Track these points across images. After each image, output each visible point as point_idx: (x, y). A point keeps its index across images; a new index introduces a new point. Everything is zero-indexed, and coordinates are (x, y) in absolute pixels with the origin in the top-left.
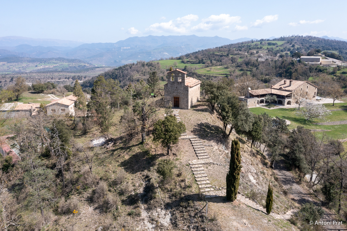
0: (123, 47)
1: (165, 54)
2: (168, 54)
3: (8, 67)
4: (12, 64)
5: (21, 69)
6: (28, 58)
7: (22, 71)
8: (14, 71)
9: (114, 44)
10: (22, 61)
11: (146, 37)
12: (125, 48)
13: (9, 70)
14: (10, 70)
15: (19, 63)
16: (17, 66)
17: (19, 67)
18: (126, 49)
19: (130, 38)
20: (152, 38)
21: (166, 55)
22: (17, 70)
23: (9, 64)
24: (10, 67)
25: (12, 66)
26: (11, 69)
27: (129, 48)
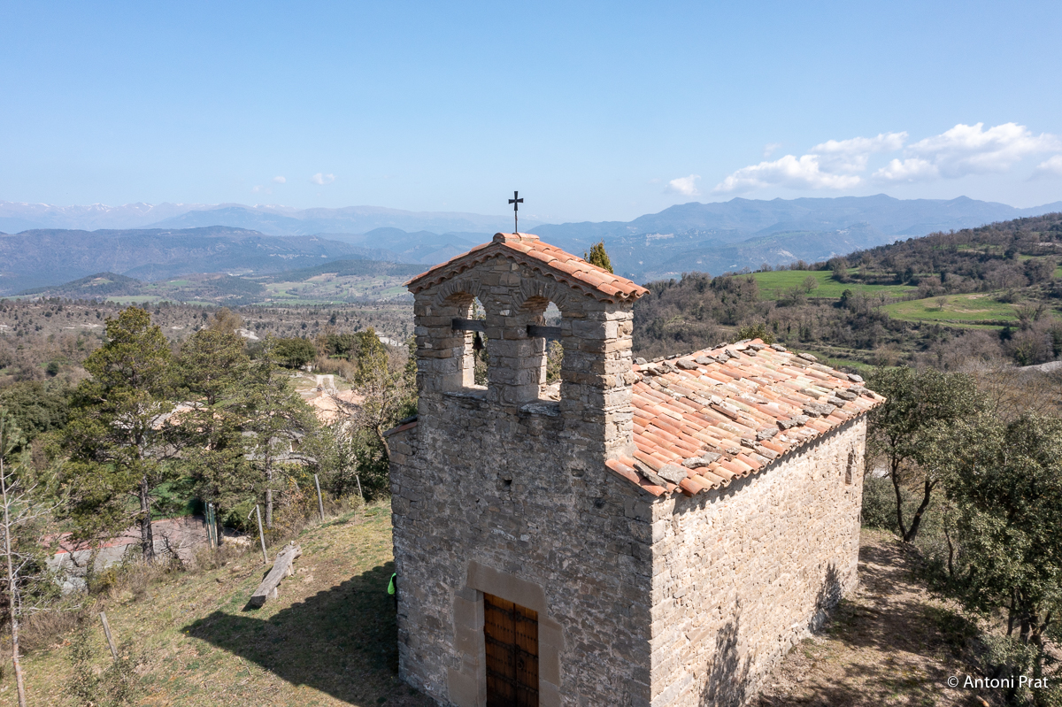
0: (653, 234)
1: (781, 256)
2: (791, 255)
3: (337, 287)
4: (349, 279)
5: (368, 292)
6: (389, 263)
7: (371, 298)
8: (352, 297)
9: (626, 224)
10: (373, 273)
11: (725, 203)
12: (658, 236)
13: (338, 295)
14: (342, 294)
15: (367, 277)
16: (360, 286)
17: (365, 286)
18: (662, 241)
19: (675, 207)
20: (743, 207)
21: (787, 258)
22: (358, 294)
23: (342, 280)
24: (343, 286)
25: (348, 285)
26: (345, 292)
27: (671, 235)
